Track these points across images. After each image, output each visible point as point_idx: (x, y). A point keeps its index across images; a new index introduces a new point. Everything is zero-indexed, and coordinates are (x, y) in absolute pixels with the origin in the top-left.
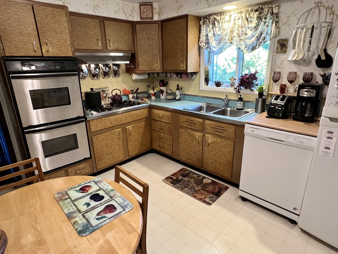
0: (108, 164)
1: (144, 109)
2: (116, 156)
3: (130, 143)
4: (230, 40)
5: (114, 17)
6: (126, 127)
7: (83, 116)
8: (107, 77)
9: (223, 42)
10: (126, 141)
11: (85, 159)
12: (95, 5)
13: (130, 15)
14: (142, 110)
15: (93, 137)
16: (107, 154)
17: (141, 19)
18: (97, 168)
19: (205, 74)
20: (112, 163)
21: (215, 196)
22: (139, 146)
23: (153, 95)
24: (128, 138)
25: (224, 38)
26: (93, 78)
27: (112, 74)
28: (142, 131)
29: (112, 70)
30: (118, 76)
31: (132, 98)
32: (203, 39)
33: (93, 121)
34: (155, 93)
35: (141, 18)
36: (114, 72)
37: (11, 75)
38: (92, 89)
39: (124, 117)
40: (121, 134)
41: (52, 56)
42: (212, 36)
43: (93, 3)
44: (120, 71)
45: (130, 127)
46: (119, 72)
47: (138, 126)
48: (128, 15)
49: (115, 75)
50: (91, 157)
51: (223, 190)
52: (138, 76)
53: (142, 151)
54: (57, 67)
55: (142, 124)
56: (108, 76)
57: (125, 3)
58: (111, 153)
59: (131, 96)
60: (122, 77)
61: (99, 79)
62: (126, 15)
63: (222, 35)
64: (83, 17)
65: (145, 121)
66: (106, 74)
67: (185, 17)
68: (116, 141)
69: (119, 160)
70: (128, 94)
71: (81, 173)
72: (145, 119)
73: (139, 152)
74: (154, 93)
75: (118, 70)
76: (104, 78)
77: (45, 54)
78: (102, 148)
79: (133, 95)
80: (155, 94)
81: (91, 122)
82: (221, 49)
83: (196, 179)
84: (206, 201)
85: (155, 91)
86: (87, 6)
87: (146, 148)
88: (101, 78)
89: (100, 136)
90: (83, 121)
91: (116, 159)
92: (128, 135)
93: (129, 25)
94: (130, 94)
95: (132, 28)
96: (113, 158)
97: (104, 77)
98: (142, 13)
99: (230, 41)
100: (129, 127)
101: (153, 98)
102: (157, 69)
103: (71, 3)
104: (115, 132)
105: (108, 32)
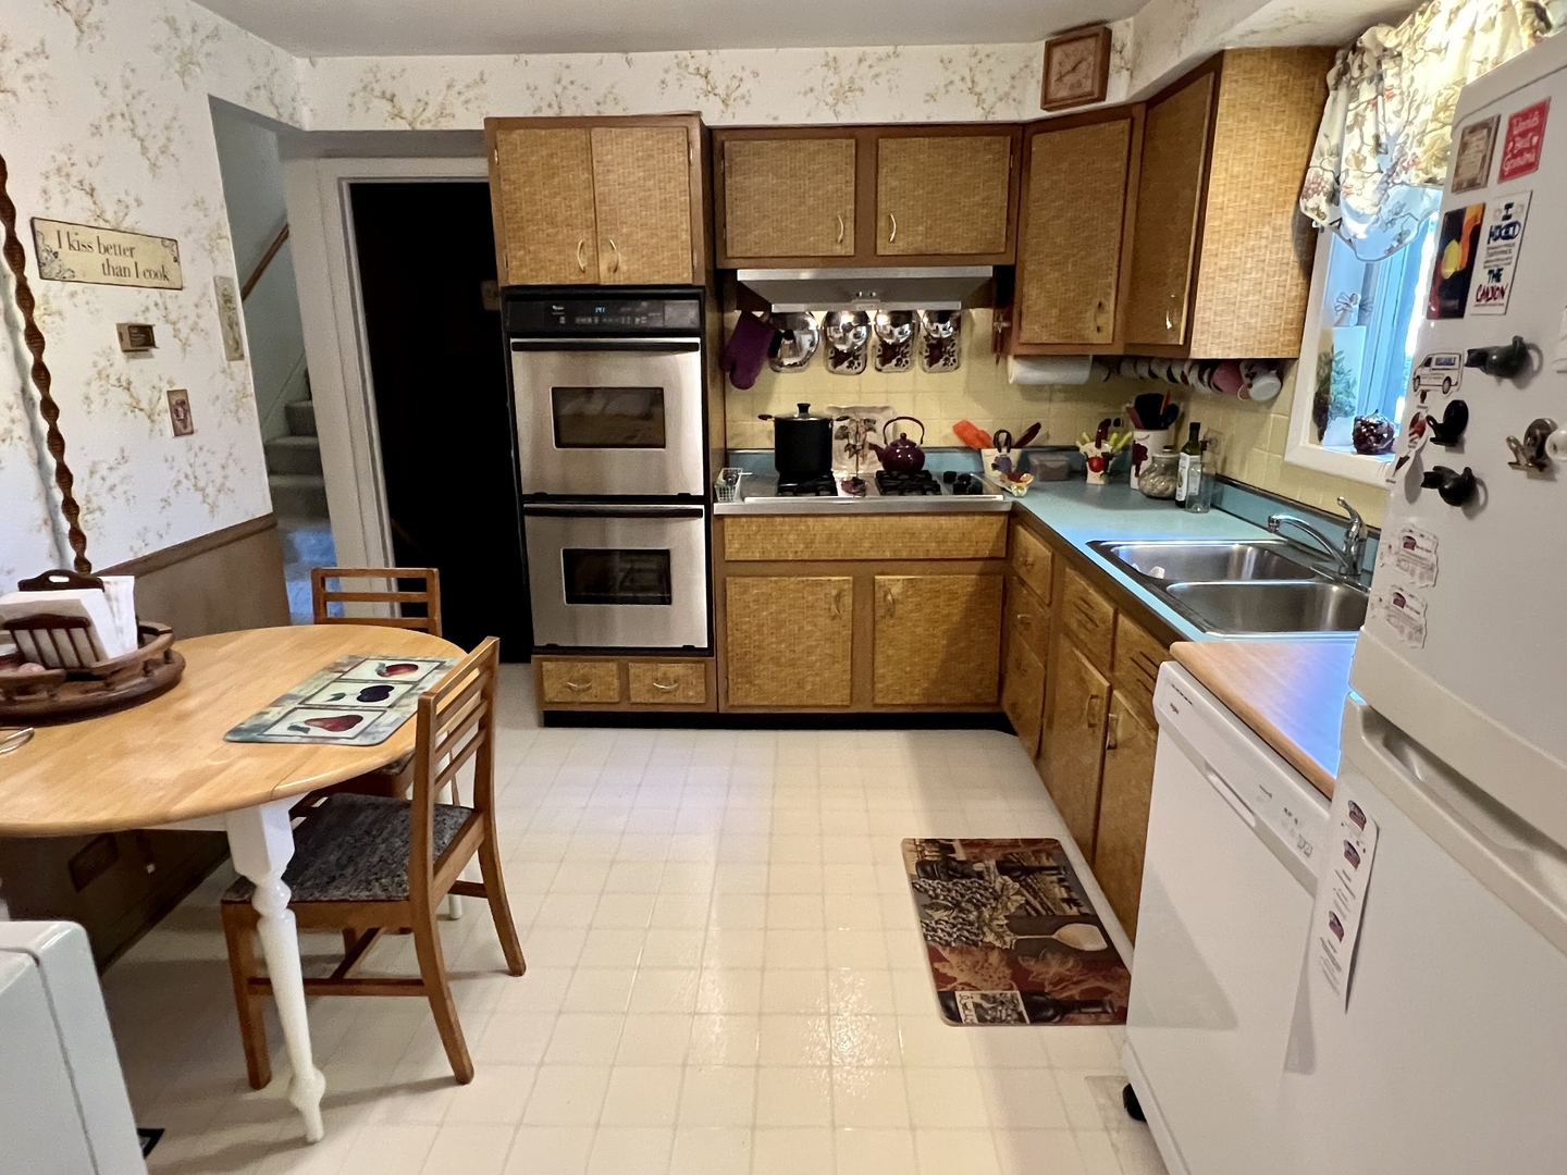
0: (775, 700)
1: (977, 518)
2: (814, 684)
3: (885, 652)
4: (1423, 165)
5: (922, 119)
6: (877, 577)
7: (702, 494)
8: (896, 365)
9: (1402, 183)
10: (870, 638)
11: (689, 651)
12: (841, 86)
13: (1001, 100)
14: (970, 518)
15: (728, 579)
16: (776, 661)
17: (1047, 106)
18: (731, 698)
19: (1318, 374)
20: (793, 702)
21: (1022, 1008)
22: (933, 676)
23: (1095, 464)
24: (879, 626)
25: (1409, 157)
26: (835, 366)
27: (921, 353)
28: (956, 612)
29: (924, 340)
30: (944, 365)
31: (995, 467)
32: (1321, 172)
33: (737, 519)
34: (1107, 457)
35: (1047, 103)
36: (928, 346)
37: (512, 340)
38: (803, 408)
39: (870, 534)
40: (848, 600)
41: (627, 283)
42: (1366, 151)
43: (835, 80)
44: (965, 342)
45: (894, 584)
46: (955, 348)
47: (938, 587)
48: (990, 98)
49: (932, 360)
50: (710, 651)
51: (1099, 1010)
52: (1032, 367)
53: (945, 702)
54: (637, 320)
55: (964, 583)
56: (899, 360)
57: (984, 49)
58: (792, 664)
59: (990, 455)
60: (969, 372)
61: (858, 370)
62: (980, 102)
63: (1401, 140)
64: (790, 140)
65: (980, 574)
66: (890, 354)
67: (1212, 67)
68: (823, 621)
69: (823, 702)
70: (978, 444)
71: (669, 692)
72: (979, 565)
73: (929, 705)
74: (1100, 455)
75: (950, 339)
76: (880, 370)
77: (605, 277)
78: (760, 632)
79: (1000, 451)
80: (1102, 463)
81: (728, 521)
82: (1392, 222)
83: (1042, 904)
84: (958, 999)
85: (1107, 447)
86: (810, 95)
87: (969, 697)
88: (870, 369)
89: (755, 583)
90: (698, 514)
91: (812, 694)
92: (880, 612)
93: (1000, 142)
94: (988, 447)
95: (1011, 153)
96: (800, 685)
97: (879, 366)
98: (1053, 77)
99: (1420, 173)
100: (889, 580)
101: (1094, 478)
102: (1097, 338)
103: (750, 96)
104: (821, 584)
105: (888, 182)
